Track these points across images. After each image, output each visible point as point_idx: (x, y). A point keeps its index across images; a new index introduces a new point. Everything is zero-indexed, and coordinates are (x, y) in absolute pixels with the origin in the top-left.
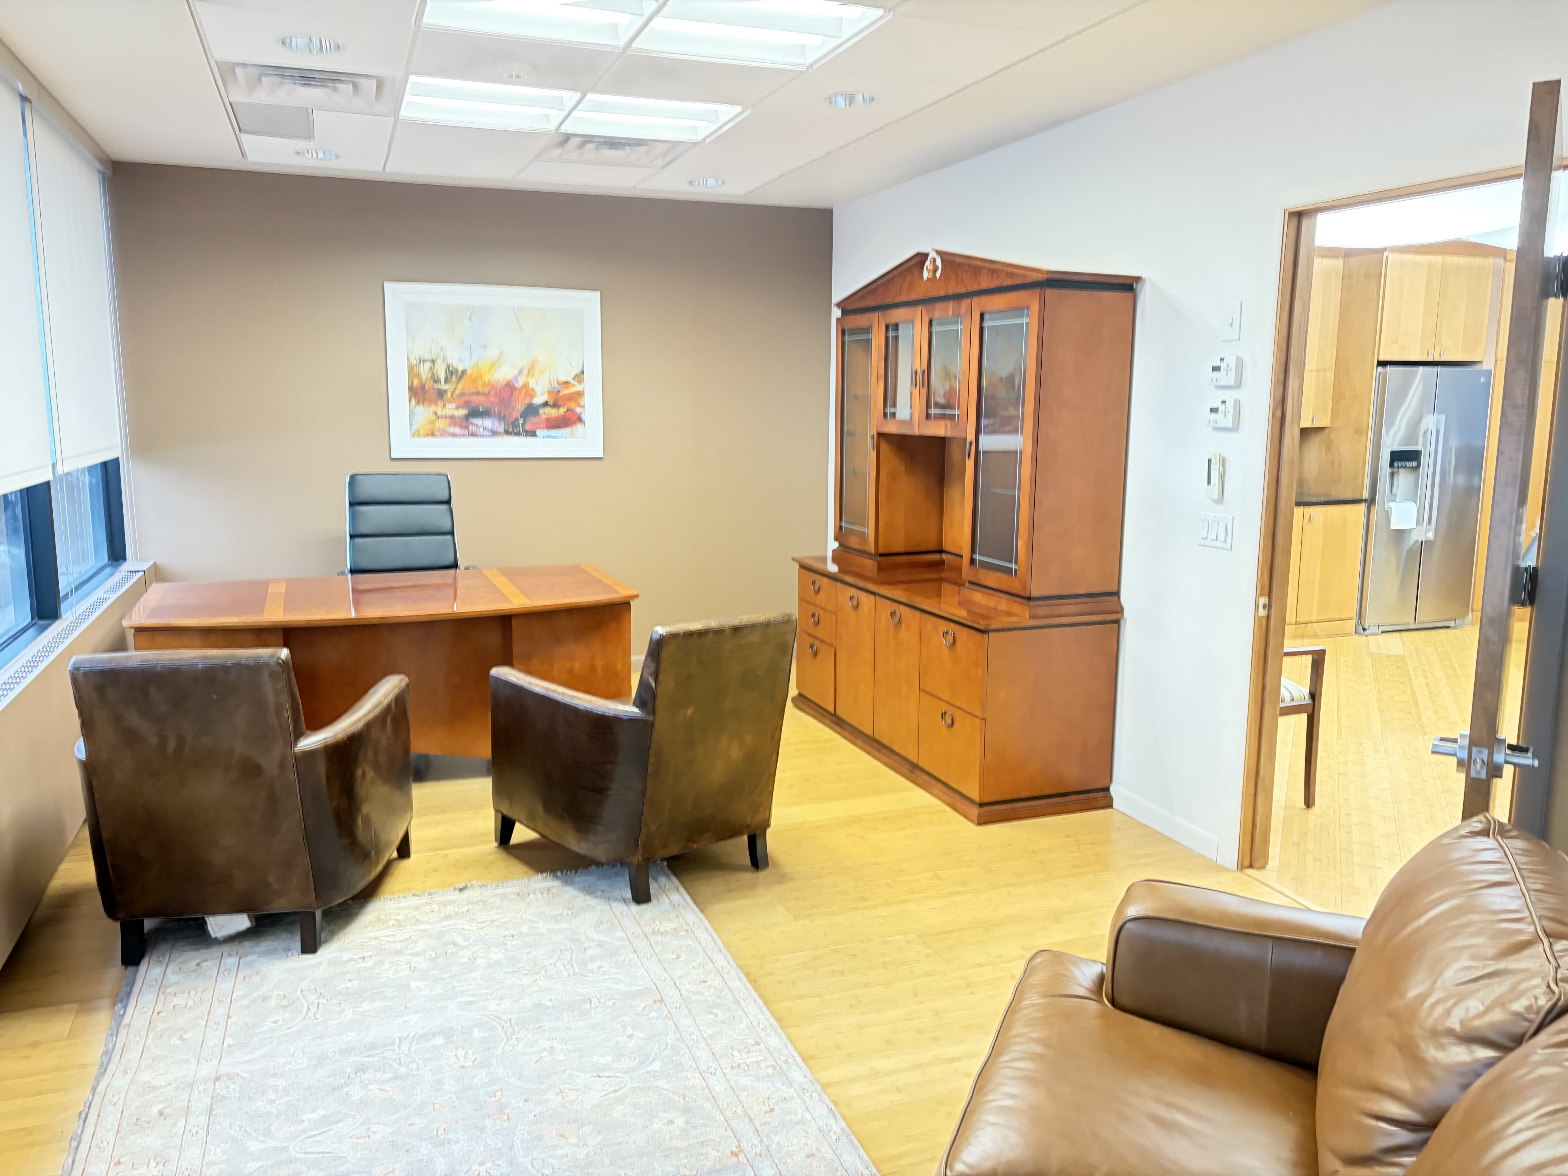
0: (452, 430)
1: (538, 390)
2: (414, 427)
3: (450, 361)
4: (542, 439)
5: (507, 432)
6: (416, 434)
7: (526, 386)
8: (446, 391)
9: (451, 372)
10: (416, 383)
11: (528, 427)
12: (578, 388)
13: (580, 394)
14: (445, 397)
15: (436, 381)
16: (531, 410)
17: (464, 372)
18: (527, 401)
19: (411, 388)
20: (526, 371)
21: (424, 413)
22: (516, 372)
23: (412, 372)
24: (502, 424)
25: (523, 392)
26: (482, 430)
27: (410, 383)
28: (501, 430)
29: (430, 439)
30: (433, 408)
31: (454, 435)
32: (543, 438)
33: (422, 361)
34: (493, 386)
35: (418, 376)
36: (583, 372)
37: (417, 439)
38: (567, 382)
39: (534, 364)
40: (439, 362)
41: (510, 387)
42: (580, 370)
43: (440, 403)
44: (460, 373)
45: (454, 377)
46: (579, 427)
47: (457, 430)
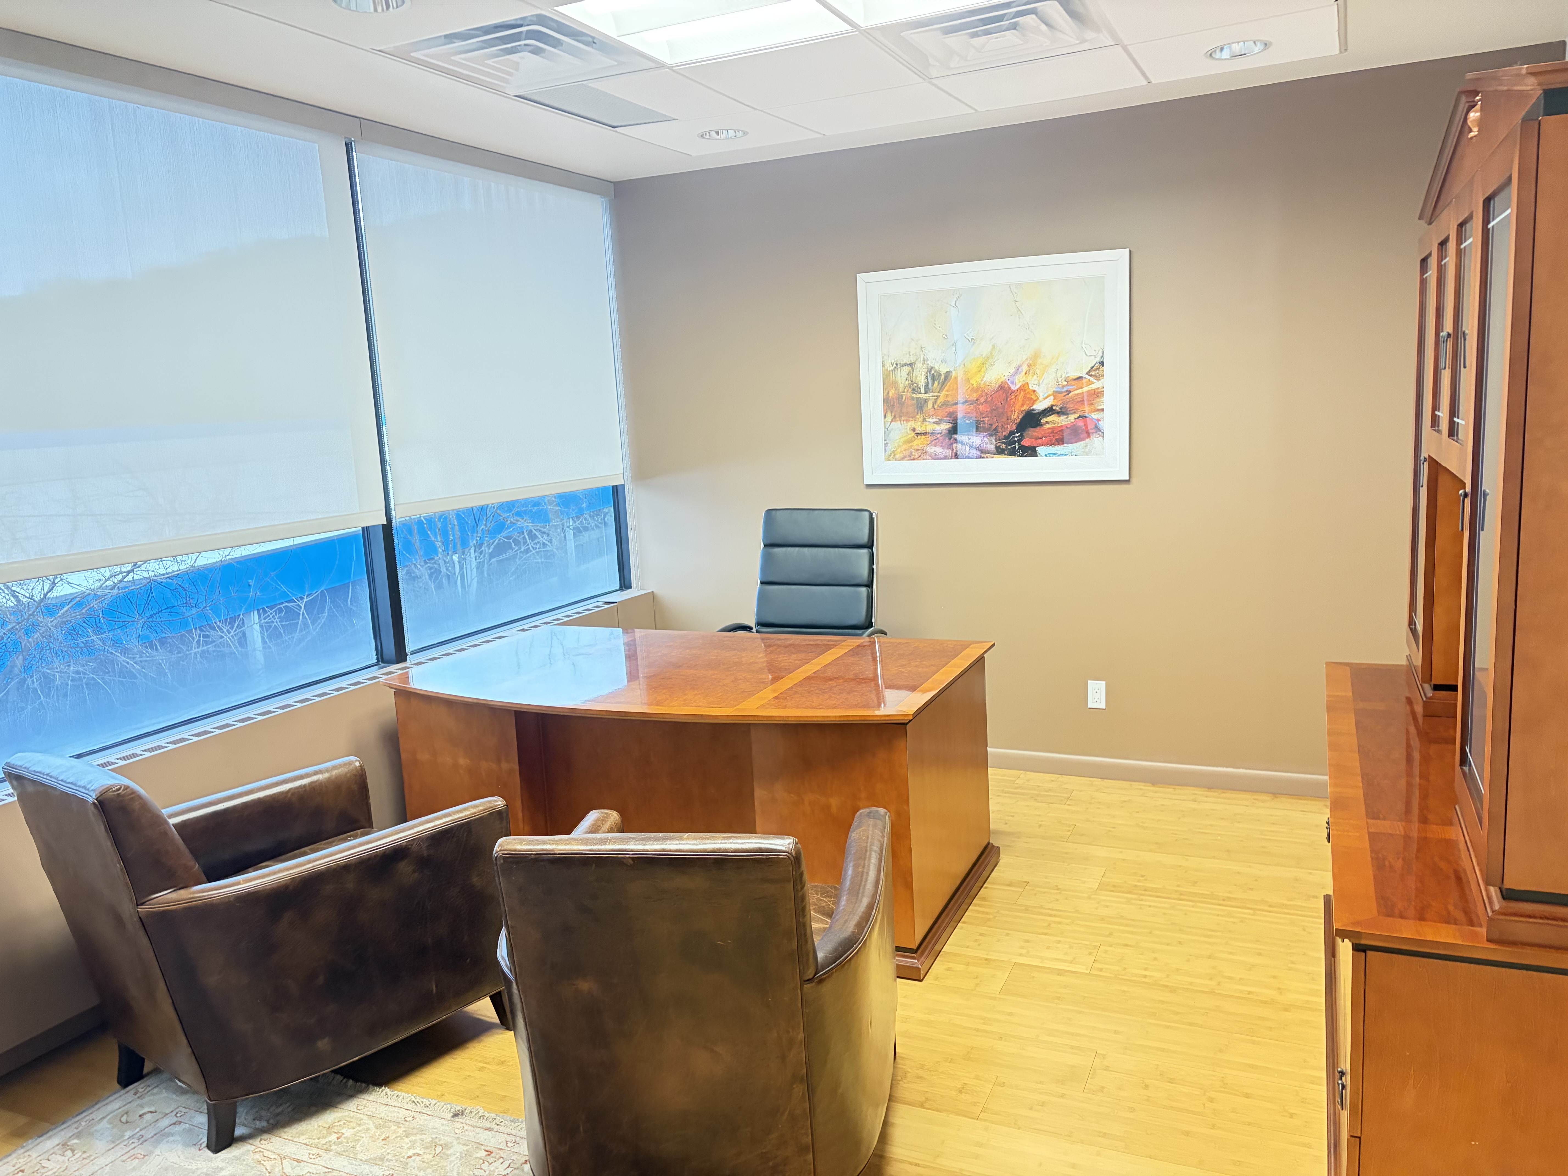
0: (932, 450)
1: (1041, 392)
2: (890, 447)
3: (931, 364)
4: (1045, 457)
5: (999, 451)
6: (891, 456)
7: (1024, 388)
8: (926, 401)
9: (933, 376)
10: (892, 393)
11: (1026, 442)
12: (1096, 385)
13: (1097, 394)
14: (925, 409)
15: (915, 390)
16: (1032, 420)
17: (948, 374)
18: (1025, 408)
19: (886, 401)
20: (1025, 368)
21: (901, 430)
22: (1012, 370)
23: (888, 382)
24: (993, 439)
25: (1020, 398)
26: (968, 448)
27: (885, 394)
28: (992, 447)
29: (907, 463)
30: (912, 424)
31: (935, 457)
32: (1046, 455)
33: (898, 366)
34: (983, 391)
35: (895, 384)
36: (1102, 364)
37: (894, 463)
38: (1080, 378)
39: (1036, 356)
40: (919, 365)
41: (1004, 389)
42: (1098, 359)
43: (920, 417)
44: (943, 377)
45: (936, 383)
46: (1096, 440)
47: (939, 450)
